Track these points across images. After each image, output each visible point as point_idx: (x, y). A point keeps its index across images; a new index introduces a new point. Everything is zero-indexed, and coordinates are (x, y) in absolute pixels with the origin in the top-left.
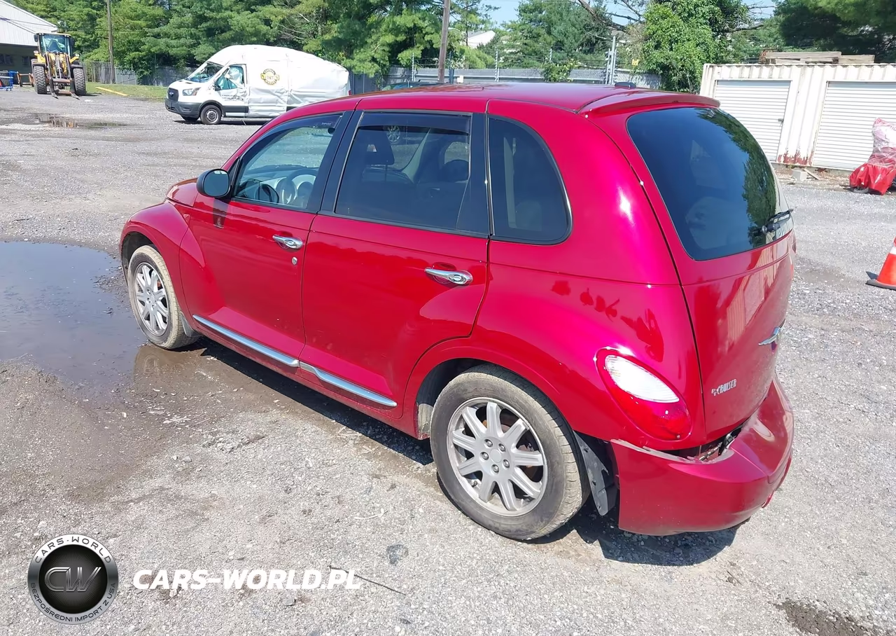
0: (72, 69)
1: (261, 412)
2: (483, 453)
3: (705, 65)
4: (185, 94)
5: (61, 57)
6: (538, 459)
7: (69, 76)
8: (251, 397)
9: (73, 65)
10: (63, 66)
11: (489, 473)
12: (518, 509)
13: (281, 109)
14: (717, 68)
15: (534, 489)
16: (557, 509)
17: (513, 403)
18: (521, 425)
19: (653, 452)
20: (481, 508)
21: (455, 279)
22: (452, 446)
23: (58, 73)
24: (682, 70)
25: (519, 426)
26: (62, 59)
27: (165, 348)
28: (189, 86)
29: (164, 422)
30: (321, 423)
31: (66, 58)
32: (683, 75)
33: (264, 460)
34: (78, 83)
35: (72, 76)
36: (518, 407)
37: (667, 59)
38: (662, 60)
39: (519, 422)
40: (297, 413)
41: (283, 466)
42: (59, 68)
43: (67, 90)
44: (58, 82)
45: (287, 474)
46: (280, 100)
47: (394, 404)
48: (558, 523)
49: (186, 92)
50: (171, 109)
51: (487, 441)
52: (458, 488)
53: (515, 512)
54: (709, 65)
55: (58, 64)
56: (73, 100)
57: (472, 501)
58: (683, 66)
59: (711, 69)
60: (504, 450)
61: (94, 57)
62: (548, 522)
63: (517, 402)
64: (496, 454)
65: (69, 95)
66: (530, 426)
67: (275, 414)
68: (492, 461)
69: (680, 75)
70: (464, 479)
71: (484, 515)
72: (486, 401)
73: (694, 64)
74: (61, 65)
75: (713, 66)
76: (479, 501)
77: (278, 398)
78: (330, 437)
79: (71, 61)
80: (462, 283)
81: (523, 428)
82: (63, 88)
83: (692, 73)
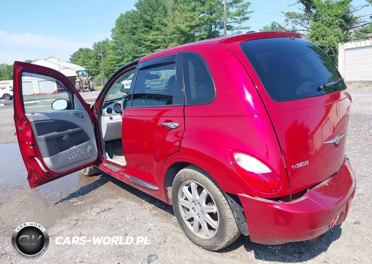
0: (89, 82)
1: (115, 198)
2: (193, 208)
3: (339, 43)
4: (126, 85)
5: (85, 78)
6: (214, 209)
7: (88, 84)
8: (113, 192)
9: (89, 80)
10: (86, 81)
11: (196, 218)
12: (210, 235)
13: (163, 87)
14: (345, 44)
15: (215, 224)
16: (224, 233)
17: (200, 181)
18: (205, 192)
19: (259, 199)
20: (195, 236)
21: (171, 126)
22: (181, 206)
23: (84, 83)
24: (329, 47)
25: (204, 193)
26: (85, 79)
27: (86, 176)
28: (128, 82)
29: (74, 204)
30: (138, 201)
31: (87, 78)
32: (330, 49)
33: (108, 218)
34: (91, 87)
35: (89, 84)
36: (202, 183)
37: (321, 44)
38: (320, 45)
39: (204, 191)
40: (130, 198)
41: (115, 221)
42: (84, 82)
43: (87, 90)
44: (84, 87)
45: (116, 223)
46: (163, 83)
47: (157, 188)
48: (227, 241)
49: (127, 84)
50: (122, 91)
51: (194, 202)
52: (185, 227)
53: (209, 237)
54: (341, 43)
55: (84, 81)
56: (90, 93)
57: (191, 232)
58: (329, 46)
59: (342, 45)
60: (201, 206)
61: (99, 77)
62: (222, 241)
63: (201, 180)
64: (198, 208)
65: (88, 91)
66: (209, 192)
67: (120, 199)
68: (197, 212)
69: (329, 49)
70: (188, 222)
71: (197, 239)
72: (190, 182)
73: (334, 44)
74: (85, 81)
75: (343, 44)
76: (194, 233)
77: (124, 192)
78: (140, 207)
79: (89, 79)
80: (174, 127)
81: (206, 194)
82: (86, 89)
83: (334, 48)
